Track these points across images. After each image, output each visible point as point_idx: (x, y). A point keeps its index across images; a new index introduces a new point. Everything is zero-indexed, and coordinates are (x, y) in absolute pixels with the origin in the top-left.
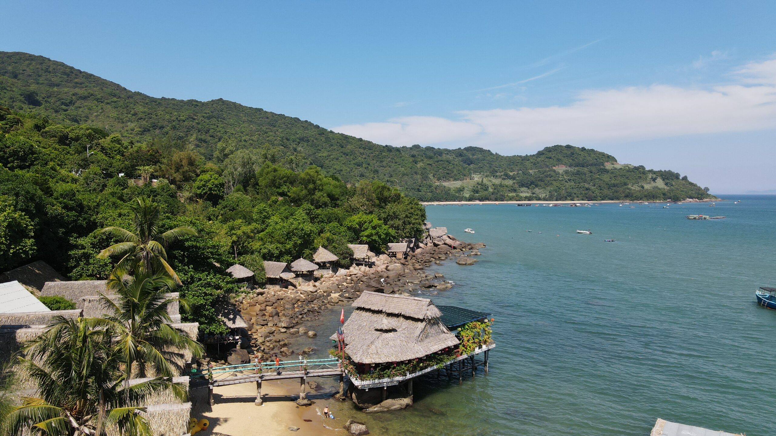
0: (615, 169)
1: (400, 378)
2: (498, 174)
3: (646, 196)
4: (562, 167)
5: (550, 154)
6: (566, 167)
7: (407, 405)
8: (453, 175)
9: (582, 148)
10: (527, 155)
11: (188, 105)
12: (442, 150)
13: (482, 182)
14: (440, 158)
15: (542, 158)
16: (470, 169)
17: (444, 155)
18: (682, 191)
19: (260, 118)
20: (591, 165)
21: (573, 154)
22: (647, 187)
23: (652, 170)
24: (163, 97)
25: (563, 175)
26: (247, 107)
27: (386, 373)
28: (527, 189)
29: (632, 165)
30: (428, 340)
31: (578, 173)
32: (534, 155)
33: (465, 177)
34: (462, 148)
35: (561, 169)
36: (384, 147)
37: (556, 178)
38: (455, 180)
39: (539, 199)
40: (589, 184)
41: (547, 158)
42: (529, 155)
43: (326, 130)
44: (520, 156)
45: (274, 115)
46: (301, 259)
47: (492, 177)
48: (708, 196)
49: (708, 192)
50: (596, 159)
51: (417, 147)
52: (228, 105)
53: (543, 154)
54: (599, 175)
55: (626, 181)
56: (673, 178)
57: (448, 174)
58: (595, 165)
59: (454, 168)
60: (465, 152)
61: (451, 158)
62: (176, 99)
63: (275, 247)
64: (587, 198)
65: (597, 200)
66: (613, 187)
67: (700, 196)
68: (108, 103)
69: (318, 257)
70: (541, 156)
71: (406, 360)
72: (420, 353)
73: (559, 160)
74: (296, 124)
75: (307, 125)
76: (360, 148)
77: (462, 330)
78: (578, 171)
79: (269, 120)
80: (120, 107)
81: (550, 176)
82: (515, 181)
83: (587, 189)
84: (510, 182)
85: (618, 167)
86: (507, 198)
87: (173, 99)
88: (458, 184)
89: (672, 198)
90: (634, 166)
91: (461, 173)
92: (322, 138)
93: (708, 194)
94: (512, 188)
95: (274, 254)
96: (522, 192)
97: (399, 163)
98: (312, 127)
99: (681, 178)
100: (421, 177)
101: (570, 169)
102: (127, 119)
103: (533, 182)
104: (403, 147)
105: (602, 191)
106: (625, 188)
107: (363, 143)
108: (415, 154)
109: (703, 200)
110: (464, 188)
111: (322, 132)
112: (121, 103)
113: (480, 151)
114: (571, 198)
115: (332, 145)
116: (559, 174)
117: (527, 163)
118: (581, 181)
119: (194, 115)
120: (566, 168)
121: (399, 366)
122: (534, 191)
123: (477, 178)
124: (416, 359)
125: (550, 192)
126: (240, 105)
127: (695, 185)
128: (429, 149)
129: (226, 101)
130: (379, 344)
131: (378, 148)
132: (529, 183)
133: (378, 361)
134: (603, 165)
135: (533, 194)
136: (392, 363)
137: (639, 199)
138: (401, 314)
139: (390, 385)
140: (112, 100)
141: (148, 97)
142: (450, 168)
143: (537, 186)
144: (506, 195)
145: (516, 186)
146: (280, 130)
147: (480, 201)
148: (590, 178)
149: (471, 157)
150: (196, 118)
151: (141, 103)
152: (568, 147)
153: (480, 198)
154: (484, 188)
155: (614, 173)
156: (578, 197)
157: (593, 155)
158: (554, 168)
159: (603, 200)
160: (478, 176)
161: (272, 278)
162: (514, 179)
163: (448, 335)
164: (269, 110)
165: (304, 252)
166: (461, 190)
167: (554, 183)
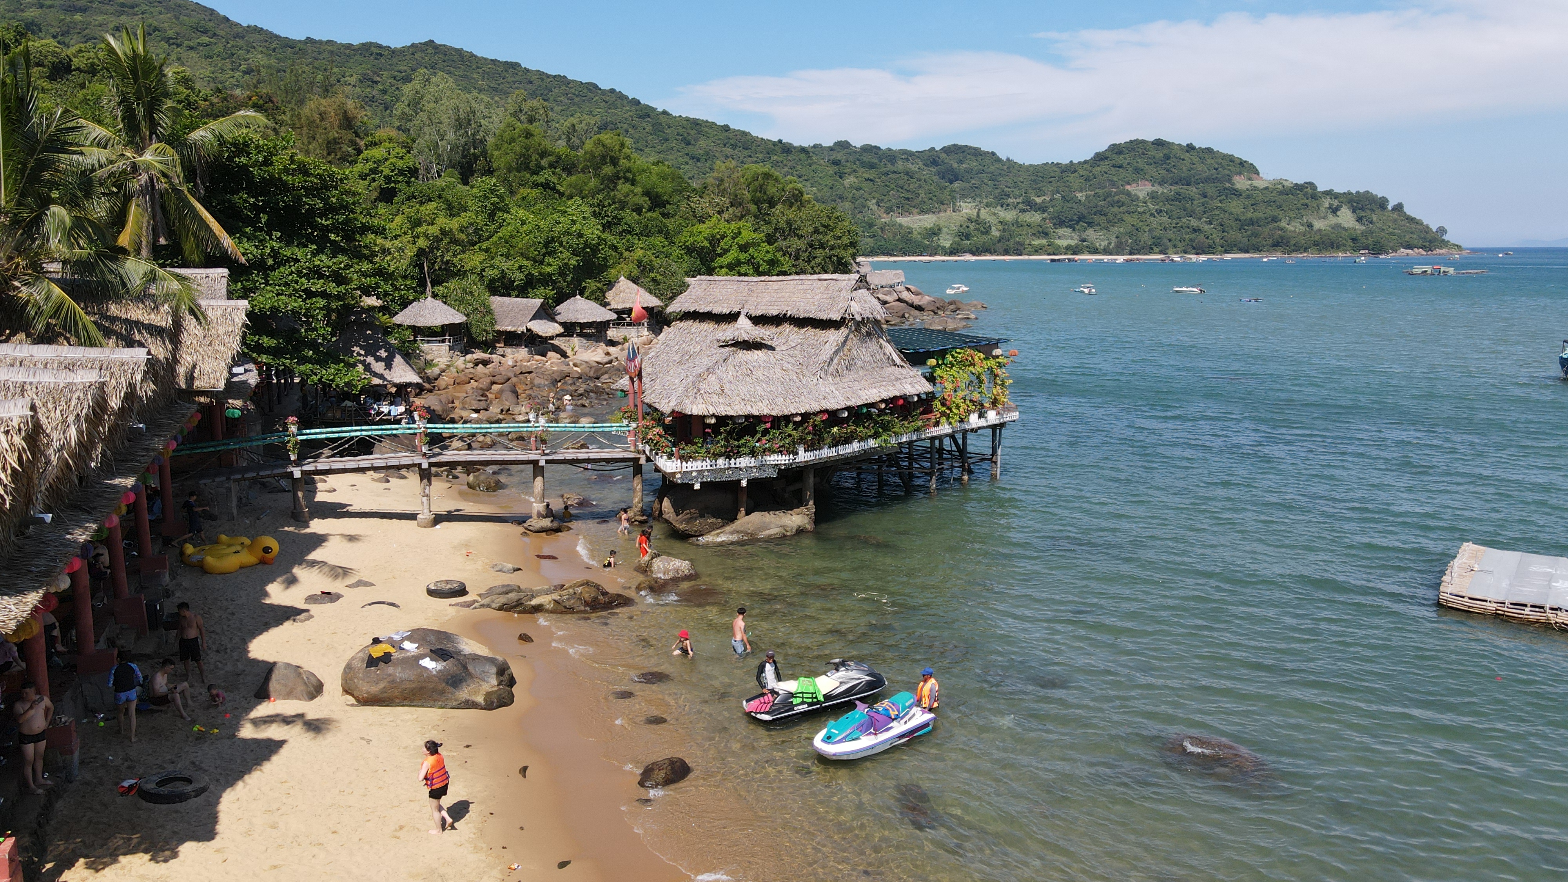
0: (1255, 188)
1: (783, 460)
2: (1010, 201)
3: (1316, 244)
4: (1145, 185)
5: (1120, 160)
6: (1153, 185)
7: (800, 531)
8: (917, 201)
9: (1188, 145)
10: (1071, 162)
11: (361, 54)
12: (895, 151)
13: (978, 216)
14: (890, 167)
15: (1104, 166)
16: (952, 191)
17: (900, 162)
18: (1392, 234)
19: (514, 82)
20: (1206, 180)
21: (1168, 158)
22: (1318, 225)
23: (1331, 191)
24: (308, 38)
25: (1145, 203)
26: (486, 59)
27: (744, 445)
28: (1069, 230)
29: (1291, 180)
30: (852, 375)
31: (1178, 197)
32: (1086, 162)
33: (942, 207)
34: (937, 149)
35: (1142, 189)
36: (774, 144)
37: (1132, 209)
38: (922, 212)
39: (1096, 251)
40: (1200, 219)
41: (1113, 166)
42: (1075, 161)
43: (654, 109)
44: (1058, 164)
45: (544, 77)
46: (578, 297)
47: (999, 208)
48: (1445, 244)
49: (1444, 237)
50: (1216, 169)
51: (843, 145)
52: (446, 55)
53: (1106, 158)
54: (1220, 201)
55: (1277, 213)
56: (1374, 206)
57: (908, 199)
58: (1215, 180)
59: (920, 187)
60: (943, 155)
61: (914, 168)
62: (336, 43)
63: (517, 265)
64: (1194, 249)
65: (1214, 253)
66: (1248, 225)
67: (1427, 244)
68: (191, 48)
69: (617, 299)
70: (1101, 163)
71: (797, 414)
72: (832, 401)
73: (1138, 170)
74: (592, 95)
75: (615, 98)
76: (725, 146)
77: (938, 365)
78: (1178, 194)
79: (534, 88)
80: (218, 56)
81: (1120, 204)
82: (1045, 215)
83: (1195, 231)
84: (1035, 218)
85: (1260, 184)
86: (1030, 249)
87: (330, 42)
88: (928, 221)
89: (1371, 247)
90: (1294, 182)
91: (934, 198)
92: (644, 125)
93: (1444, 240)
94: (1041, 230)
95: (514, 281)
96: (1059, 238)
97: (806, 177)
98: (625, 102)
99: (1390, 208)
100: (853, 206)
101: (1160, 190)
102: (233, 81)
103: (1084, 217)
104: (815, 146)
105: (1225, 234)
106: (1274, 229)
107: (731, 135)
108: (839, 157)
109: (1435, 252)
110: (939, 229)
111: (646, 113)
112: (219, 48)
113: (975, 155)
114: (1160, 248)
115: (666, 140)
116: (1138, 198)
117: (1072, 177)
118: (1183, 213)
119: (375, 73)
120: (1154, 188)
121: (779, 429)
122: (1084, 236)
123: (967, 209)
124: (821, 412)
125: (1117, 237)
126: (472, 55)
127: (1418, 223)
128: (869, 149)
129: (441, 45)
130: (727, 373)
131: (763, 146)
132: (1075, 218)
133: (724, 410)
134: (1230, 180)
135: (1084, 240)
136: (760, 419)
137: (1302, 250)
138: (785, 314)
139: (755, 474)
140: (198, 41)
141: (277, 37)
142: (912, 187)
143: (1090, 224)
144: (1027, 242)
145: (1049, 224)
146: (558, 109)
147: (974, 254)
148: (1202, 208)
149: (955, 165)
150: (379, 79)
151: (260, 49)
152: (1159, 143)
153: (974, 249)
154: (982, 229)
155: (1251, 197)
156: (1175, 246)
157: (1209, 161)
158: (1128, 187)
159: (1227, 252)
160: (970, 205)
161: (510, 332)
162: (1044, 211)
163: (904, 371)
164: (532, 67)
165: (585, 287)
166: (935, 232)
167: (1126, 217)
